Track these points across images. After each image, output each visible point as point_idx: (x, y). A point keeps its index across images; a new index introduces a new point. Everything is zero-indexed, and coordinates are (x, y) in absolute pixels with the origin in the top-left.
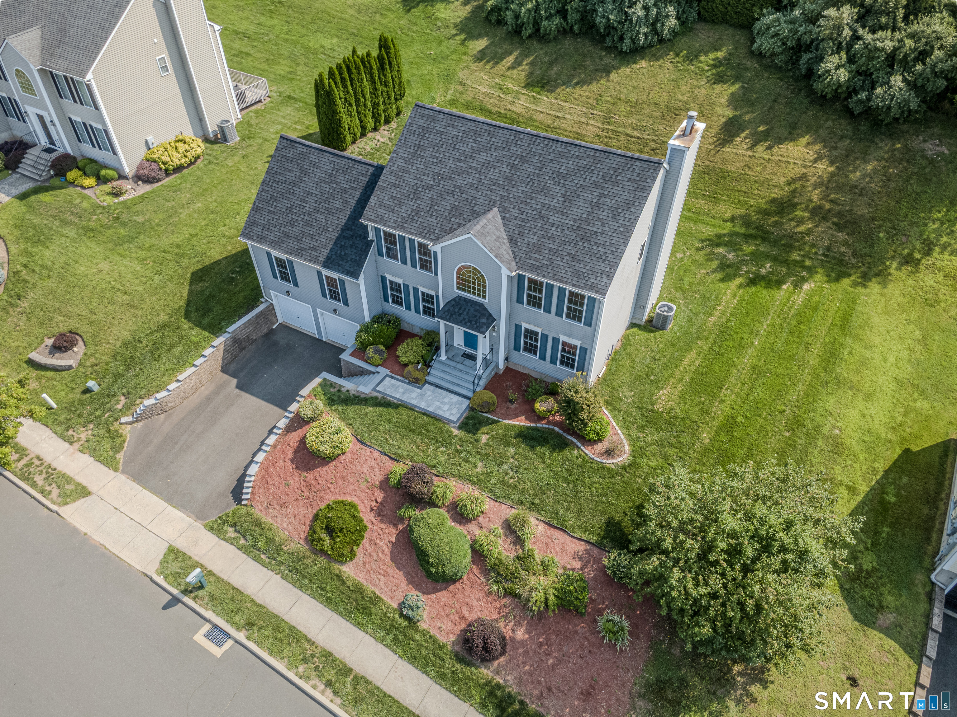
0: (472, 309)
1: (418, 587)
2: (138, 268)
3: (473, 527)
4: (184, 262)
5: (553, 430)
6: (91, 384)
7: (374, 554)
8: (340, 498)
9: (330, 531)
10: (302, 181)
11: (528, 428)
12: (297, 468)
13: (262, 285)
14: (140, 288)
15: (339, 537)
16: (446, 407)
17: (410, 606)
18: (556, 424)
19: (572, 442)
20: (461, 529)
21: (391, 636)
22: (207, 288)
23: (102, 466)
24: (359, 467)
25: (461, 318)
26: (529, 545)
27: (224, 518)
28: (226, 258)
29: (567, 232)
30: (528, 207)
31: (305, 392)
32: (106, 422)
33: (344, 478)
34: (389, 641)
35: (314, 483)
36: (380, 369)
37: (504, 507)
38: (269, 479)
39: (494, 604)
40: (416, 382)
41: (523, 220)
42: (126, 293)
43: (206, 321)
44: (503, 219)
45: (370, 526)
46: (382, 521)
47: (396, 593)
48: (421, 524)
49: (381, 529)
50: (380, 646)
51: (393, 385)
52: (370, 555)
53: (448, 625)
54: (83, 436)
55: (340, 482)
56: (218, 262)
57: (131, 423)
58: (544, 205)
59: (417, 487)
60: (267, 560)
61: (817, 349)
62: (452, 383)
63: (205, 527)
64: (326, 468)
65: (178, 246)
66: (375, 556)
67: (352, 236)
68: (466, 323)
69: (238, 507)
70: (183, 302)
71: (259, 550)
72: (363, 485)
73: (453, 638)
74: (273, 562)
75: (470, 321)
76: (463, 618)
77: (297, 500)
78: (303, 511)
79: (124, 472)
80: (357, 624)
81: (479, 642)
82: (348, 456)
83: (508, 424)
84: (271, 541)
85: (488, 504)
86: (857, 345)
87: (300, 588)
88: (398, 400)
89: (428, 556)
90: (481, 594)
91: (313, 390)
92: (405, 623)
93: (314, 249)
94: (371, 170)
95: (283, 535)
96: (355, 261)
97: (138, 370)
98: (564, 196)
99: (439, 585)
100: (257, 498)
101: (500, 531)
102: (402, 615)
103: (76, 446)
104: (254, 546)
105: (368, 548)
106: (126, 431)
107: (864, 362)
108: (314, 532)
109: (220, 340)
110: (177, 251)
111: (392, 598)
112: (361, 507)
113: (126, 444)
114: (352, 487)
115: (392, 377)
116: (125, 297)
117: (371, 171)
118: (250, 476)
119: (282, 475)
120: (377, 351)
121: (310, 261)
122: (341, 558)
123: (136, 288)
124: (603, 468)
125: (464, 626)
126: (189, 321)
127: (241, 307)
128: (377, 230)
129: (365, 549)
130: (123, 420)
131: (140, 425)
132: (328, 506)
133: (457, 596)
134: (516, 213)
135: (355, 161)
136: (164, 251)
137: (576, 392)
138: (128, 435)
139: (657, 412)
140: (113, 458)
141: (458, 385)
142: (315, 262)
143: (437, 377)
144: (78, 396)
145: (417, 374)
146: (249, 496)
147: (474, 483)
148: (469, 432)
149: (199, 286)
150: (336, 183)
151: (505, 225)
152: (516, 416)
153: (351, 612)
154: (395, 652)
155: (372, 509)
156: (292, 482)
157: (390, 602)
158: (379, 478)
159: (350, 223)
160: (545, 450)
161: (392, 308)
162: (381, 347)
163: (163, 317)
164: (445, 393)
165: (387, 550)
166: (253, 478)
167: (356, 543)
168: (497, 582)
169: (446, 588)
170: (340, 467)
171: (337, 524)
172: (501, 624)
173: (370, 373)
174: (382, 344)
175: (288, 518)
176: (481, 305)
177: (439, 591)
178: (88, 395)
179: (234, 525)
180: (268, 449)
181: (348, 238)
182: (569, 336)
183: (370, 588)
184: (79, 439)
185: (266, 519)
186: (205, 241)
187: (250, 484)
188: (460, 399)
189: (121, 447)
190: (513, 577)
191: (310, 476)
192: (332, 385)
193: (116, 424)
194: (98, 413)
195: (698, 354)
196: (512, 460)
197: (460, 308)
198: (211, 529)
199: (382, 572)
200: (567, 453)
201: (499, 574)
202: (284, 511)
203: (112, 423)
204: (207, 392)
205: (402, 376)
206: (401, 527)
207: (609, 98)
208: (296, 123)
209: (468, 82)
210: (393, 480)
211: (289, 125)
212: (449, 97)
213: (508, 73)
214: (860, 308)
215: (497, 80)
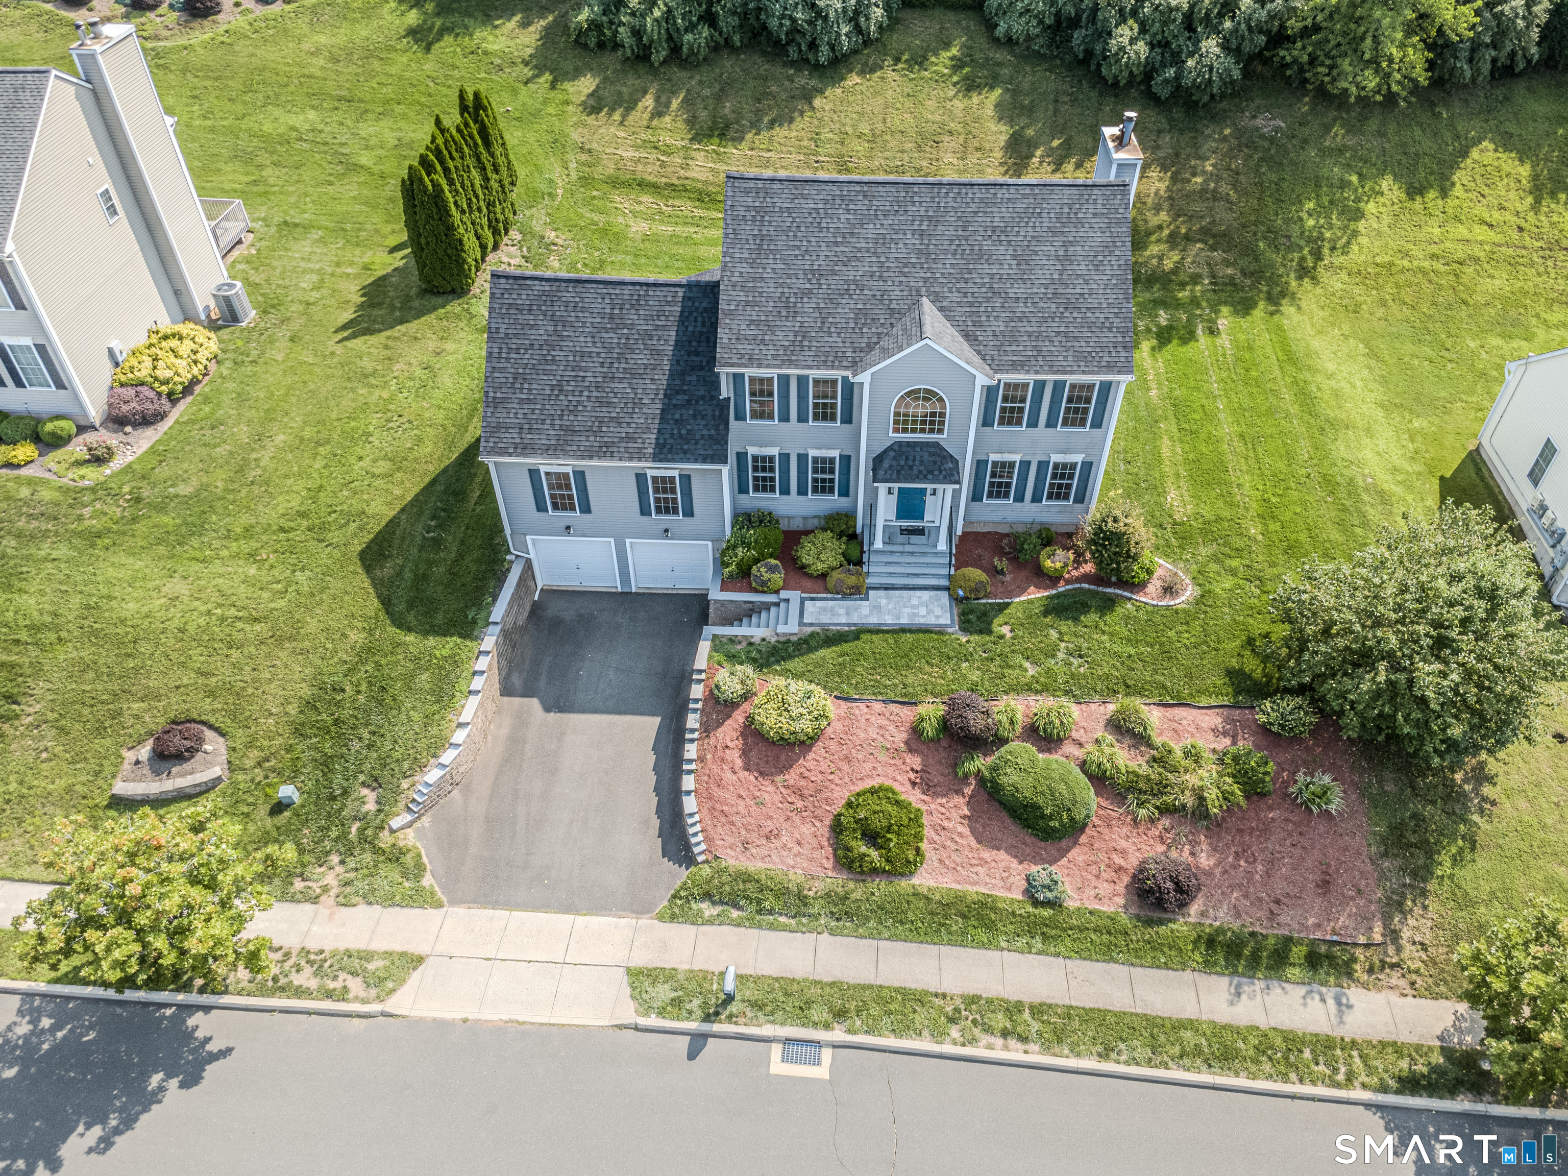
0: (926, 455)
1: (1036, 859)
2: (252, 571)
3: (1068, 748)
4: (334, 536)
5: (1081, 589)
6: (287, 791)
7: (949, 843)
8: (860, 787)
9: (872, 837)
10: (562, 338)
11: (1047, 597)
12: (761, 774)
13: (508, 531)
14: (281, 603)
15: (890, 840)
16: (923, 611)
17: (1044, 886)
18: (1078, 580)
19: (1118, 595)
20: (1054, 757)
21: (1038, 939)
22: (402, 567)
23: (406, 910)
24: (862, 735)
25: (915, 472)
26: (1158, 741)
27: (683, 894)
28: (403, 510)
29: (1041, 304)
30: (970, 285)
31: (701, 661)
32: (362, 836)
33: (847, 759)
34: (1040, 945)
35: (803, 783)
36: (784, 594)
37: (1093, 706)
38: (725, 808)
39: (1150, 833)
40: (857, 592)
41: (971, 304)
42: (256, 620)
43: (439, 619)
44: (941, 309)
45: (924, 808)
46: (936, 795)
47: (1011, 880)
48: (1008, 771)
49: (942, 805)
50: (1031, 957)
51: (824, 609)
52: (944, 847)
53: (1105, 888)
54: (330, 879)
55: (845, 767)
56: (393, 523)
57: (410, 825)
58: (992, 277)
59: (976, 723)
60: (793, 922)
61: (1287, 395)
62: (908, 575)
63: (660, 918)
64: (811, 755)
65: (303, 515)
66: (953, 846)
67: (689, 401)
68: (925, 477)
69: (693, 869)
70: (374, 603)
71: (771, 912)
72: (882, 756)
73: (1121, 901)
74: (804, 920)
75: (931, 472)
76: (1119, 869)
77: (788, 819)
78: (807, 830)
79: (453, 902)
80: (983, 946)
81: (1169, 885)
82: (837, 726)
83: (1022, 602)
84: (781, 893)
85: (1075, 711)
86: (1319, 378)
87: (871, 937)
88: (848, 625)
89: (1039, 808)
90: (1125, 830)
91: (710, 657)
92: (1047, 913)
93: (629, 438)
94: (681, 292)
95: (796, 877)
96: (711, 437)
97: (366, 735)
98: (1014, 257)
99: (1064, 843)
100: (720, 843)
101: (1110, 738)
102: (1036, 903)
103: (328, 900)
104: (759, 912)
105: (936, 838)
106: (409, 838)
107: (1337, 394)
108: (849, 849)
109: (489, 642)
110: (305, 523)
111: (1009, 889)
112: (897, 787)
113: (425, 860)
114: (868, 766)
115: (812, 599)
116: (258, 627)
117: (681, 294)
118: (691, 815)
119: (744, 794)
120: (772, 569)
121: (631, 459)
122: (906, 868)
123: (272, 605)
124: (1177, 612)
125: (1126, 879)
126: (410, 630)
127: (484, 578)
128: (738, 379)
129: (932, 842)
130: (395, 823)
131: (426, 821)
132: (849, 805)
133: (1096, 846)
134: (956, 297)
135: (647, 284)
136: (282, 530)
137: (1115, 520)
138: (418, 844)
139: (1182, 524)
140: (419, 891)
141: (917, 575)
142: (640, 459)
143: (880, 574)
144: (269, 822)
145: (852, 580)
146: (703, 847)
147: (1037, 692)
148: (981, 632)
149: (387, 570)
150: (625, 326)
151: (948, 318)
152: (1023, 591)
153: (964, 933)
154: (1057, 955)
155: (914, 784)
156: (766, 796)
157: (1010, 896)
158: (900, 737)
159: (678, 382)
160: (1092, 617)
161: (755, 500)
162: (773, 561)
163: (356, 637)
164: (905, 593)
165: (966, 831)
166: (697, 818)
167: (919, 837)
168: (1141, 804)
169: (1076, 843)
170: (833, 746)
171: (877, 823)
172: (1174, 854)
173: (767, 607)
174: (771, 556)
175: (790, 850)
176: (936, 445)
177: (1068, 851)
178: (287, 814)
179: (707, 896)
180: (693, 766)
181: (682, 406)
182: (1065, 452)
183: (973, 890)
184: (325, 889)
185: (753, 866)
186: (345, 493)
187: (698, 828)
188: (933, 593)
189: (420, 868)
190: (1161, 788)
191: (792, 777)
192: (732, 640)
193: (385, 835)
194: (334, 833)
195: (1171, 438)
196: (1063, 645)
197: (907, 459)
198: (673, 918)
199: (974, 861)
200: (1119, 610)
201: (1140, 791)
202: (777, 843)
203: (376, 836)
204: (505, 731)
205: (828, 591)
206: (968, 791)
207: (831, 135)
208: (338, 264)
209: (594, 146)
210: (930, 729)
211: (329, 270)
212: (574, 175)
213: (655, 122)
214: (1291, 335)
215: (643, 136)
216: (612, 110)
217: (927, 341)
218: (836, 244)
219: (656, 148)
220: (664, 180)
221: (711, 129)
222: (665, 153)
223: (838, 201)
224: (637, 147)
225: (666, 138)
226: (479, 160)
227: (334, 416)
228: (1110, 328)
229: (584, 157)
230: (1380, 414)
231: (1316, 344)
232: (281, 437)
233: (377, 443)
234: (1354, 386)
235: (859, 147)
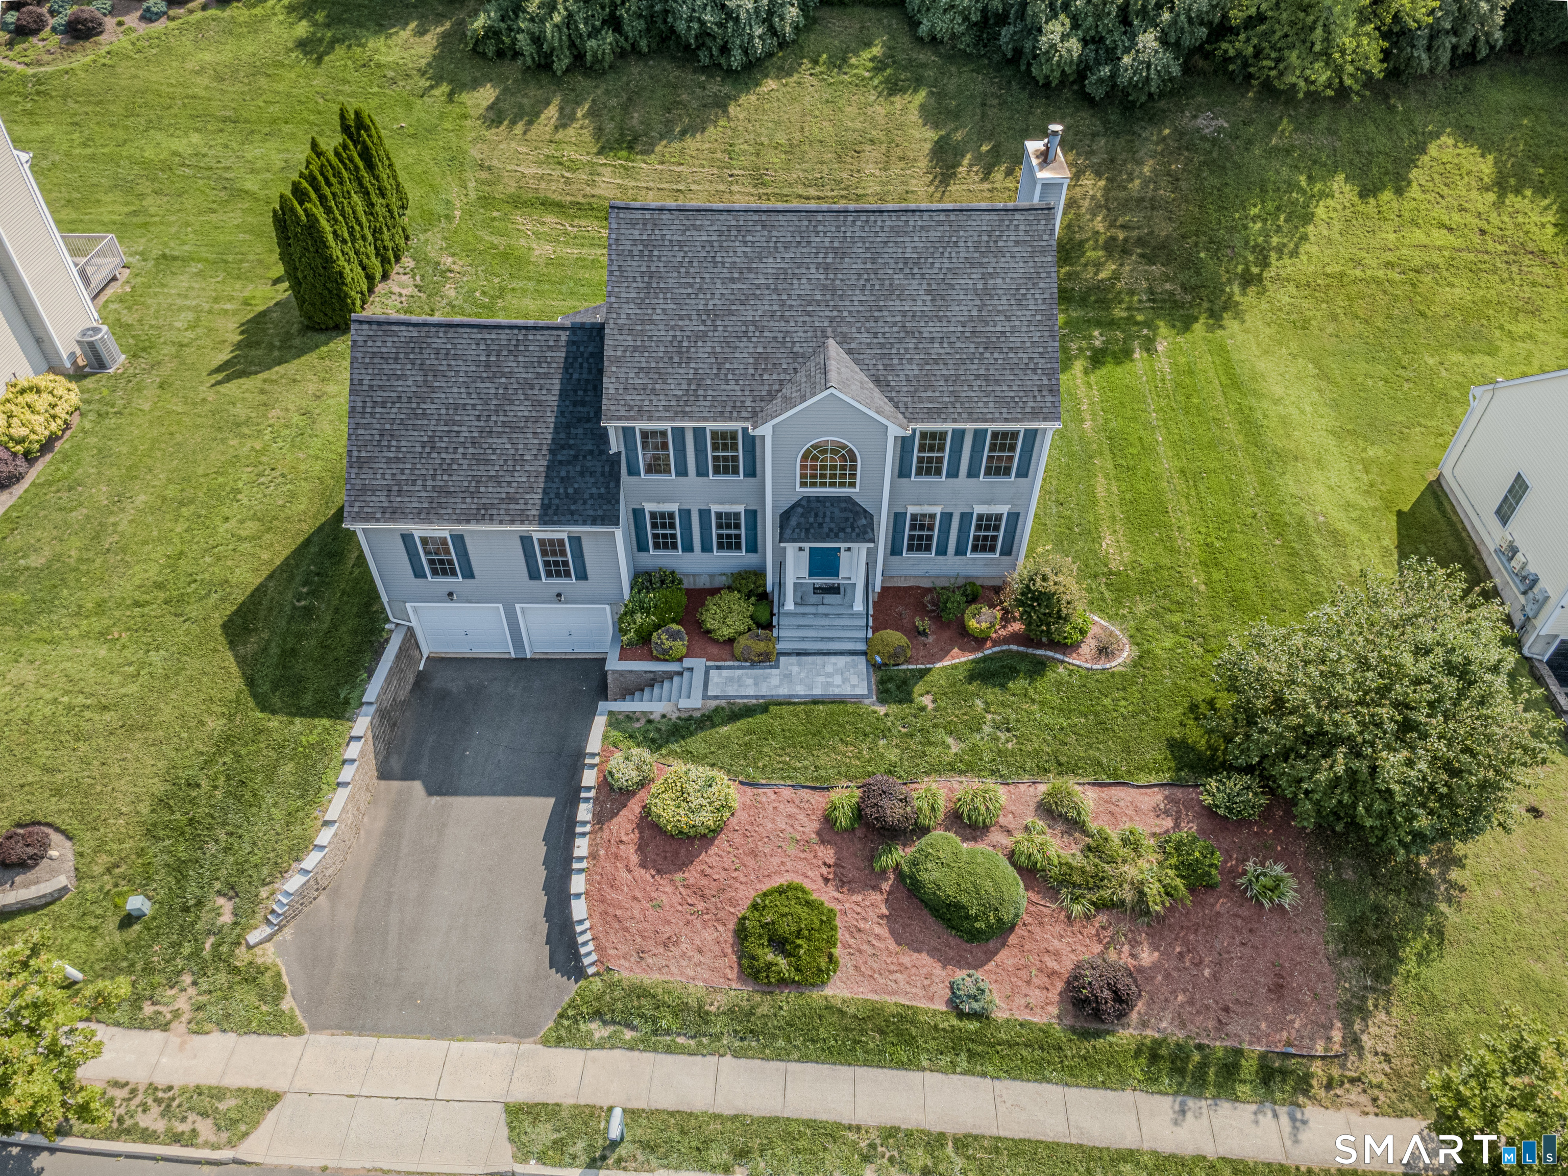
0: (836, 511)
1: (961, 963)
2: (102, 652)
3: (996, 836)
4: (193, 610)
5: (1010, 651)
6: (136, 902)
7: (865, 947)
8: (766, 886)
9: (780, 944)
10: (433, 390)
11: (973, 661)
12: (658, 872)
13: (385, 599)
14: (132, 688)
15: (800, 946)
16: (838, 680)
17: (969, 996)
18: (1006, 640)
19: (1049, 658)
20: (980, 846)
21: (963, 1056)
22: (268, 642)
23: (264, 1038)
24: (770, 826)
25: (826, 530)
26: (1093, 827)
27: (571, 1013)
28: (271, 577)
29: (958, 345)
30: (880, 324)
31: (594, 744)
32: (217, 955)
33: (753, 853)
34: (965, 1064)
35: (704, 882)
36: (687, 662)
37: (1022, 787)
38: (618, 912)
39: (1085, 932)
40: (766, 659)
41: (882, 346)
42: (105, 708)
43: (308, 699)
44: (849, 352)
45: (837, 907)
46: (852, 891)
47: (934, 988)
48: (929, 866)
49: (857, 904)
50: (955, 1077)
51: (730, 679)
52: (860, 951)
53: (1036, 996)
54: (182, 1003)
55: (751, 862)
56: (260, 590)
57: (269, 938)
58: (904, 314)
59: (893, 812)
60: (692, 1042)
61: (1231, 425)
62: (822, 639)
63: (545, 1042)
64: (713, 850)
65: (160, 586)
66: (870, 950)
67: (576, 457)
68: (837, 535)
69: (582, 983)
70: (239, 683)
71: (668, 1032)
72: (792, 850)
73: (1054, 1010)
74: (705, 1040)
75: (843, 530)
76: (1052, 974)
77: (688, 923)
78: (708, 935)
79: (316, 1028)
80: (901, 1065)
81: (1107, 993)
82: (742, 816)
83: (945, 668)
84: (680, 1009)
85: (1002, 794)
86: (1265, 404)
87: (779, 1058)
88: (756, 697)
89: (964, 907)
90: (1058, 928)
91: (605, 737)
92: (973, 1026)
93: (510, 499)
94: (564, 336)
95: (696, 990)
96: (601, 496)
97: (223, 837)
98: (929, 292)
99: (991, 945)
100: (612, 952)
101: (1040, 824)
102: (961, 1015)
103: (179, 1027)
104: (655, 1032)
105: (851, 941)
106: (269, 955)
107: (1284, 421)
108: (753, 958)
109: (362, 724)
110: (162, 595)
111: (932, 999)
112: (808, 885)
113: (285, 979)
114: (776, 861)
115: (718, 668)
116: (107, 716)
117: (564, 338)
118: (581, 922)
119: (639, 895)
120: (674, 636)
121: (512, 522)
122: (820, 977)
123: (123, 691)
124: (1113, 675)
125: (1060, 985)
126: (274, 712)
127: (359, 651)
128: (628, 433)
129: (846, 946)
130: (253, 937)
131: (288, 933)
132: (755, 907)
133: (1027, 947)
134: (865, 338)
135: (526, 328)
136: (137, 604)
137: (1045, 579)
138: (279, 961)
139: (1118, 574)
140: (278, 1015)
141: (831, 639)
142: (522, 522)
143: (791, 639)
144: (117, 937)
145: (761, 646)
146: (594, 957)
147: (961, 773)
148: (900, 702)
149: (252, 646)
150: (503, 375)
151: (857, 362)
152: (946, 653)
153: (881, 1052)
154: (984, 1075)
155: (826, 880)
156: (664, 897)
157: (932, 1007)
158: (811, 827)
159: (562, 435)
160: (1018, 684)
161: (656, 558)
162: (675, 627)
163: (215, 725)
164: (819, 659)
165: (884, 931)
166: (587, 924)
167: (831, 942)
168: (1075, 899)
169: (1004, 945)
170: (737, 839)
171: (786, 927)
172: (1112, 956)
173: (670, 676)
174: (673, 621)
175: (690, 958)
176: (848, 499)
177: (996, 954)
178: (137, 927)
179: (597, 1014)
180: (584, 865)
181: (569, 463)
182: (989, 503)
183: (891, 1001)
184: (177, 1014)
185: (649, 979)
186: (208, 559)
187: (588, 936)
188: (849, 659)
189: (279, 988)
190: (1097, 881)
191: (692, 875)
192: (630, 717)
193: (241, 951)
194: (187, 949)
195: (1106, 477)
196: (989, 717)
197: (816, 515)
198: (559, 1042)
199: (892, 968)
200: (1050, 675)
201: (1074, 885)
202: (675, 951)
203: (231, 954)
204: (380, 824)
205: (734, 658)
206: (886, 886)
207: (745, 147)
208: (216, 300)
209: (495, 162)
210: (843, 819)
211: (206, 307)
212: (473, 195)
213: (560, 135)
214: (1235, 356)
215: (546, 151)
216: (513, 123)
217: (832, 390)
218: (733, 280)
219: (560, 163)
220: (569, 198)
221: (619, 142)
222: (569, 169)
223: (734, 233)
224: (540, 163)
225: (570, 153)
226: (361, 184)
227: (200, 471)
228: (1034, 370)
229: (484, 175)
230: (1331, 442)
231: (1262, 365)
232: (142, 498)
233: (245, 501)
234: (1303, 412)
235: (775, 159)
